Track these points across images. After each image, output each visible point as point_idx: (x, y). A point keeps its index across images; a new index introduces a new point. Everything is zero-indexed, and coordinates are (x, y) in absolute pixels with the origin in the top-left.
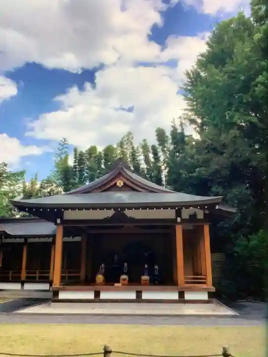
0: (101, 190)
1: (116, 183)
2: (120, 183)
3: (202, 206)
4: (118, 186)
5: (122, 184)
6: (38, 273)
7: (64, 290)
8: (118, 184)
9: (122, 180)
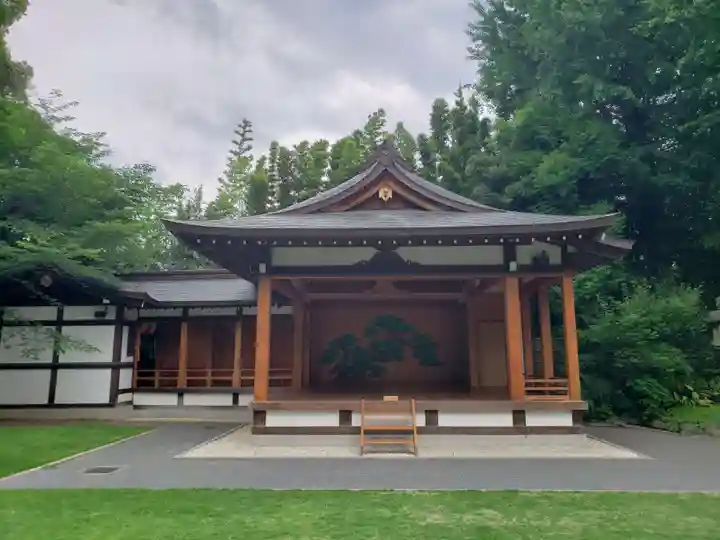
0: (347, 207)
1: (377, 193)
2: (385, 193)
3: (555, 236)
4: (381, 199)
5: (390, 195)
6: (210, 374)
7: (276, 408)
8: (381, 195)
9: (389, 187)
